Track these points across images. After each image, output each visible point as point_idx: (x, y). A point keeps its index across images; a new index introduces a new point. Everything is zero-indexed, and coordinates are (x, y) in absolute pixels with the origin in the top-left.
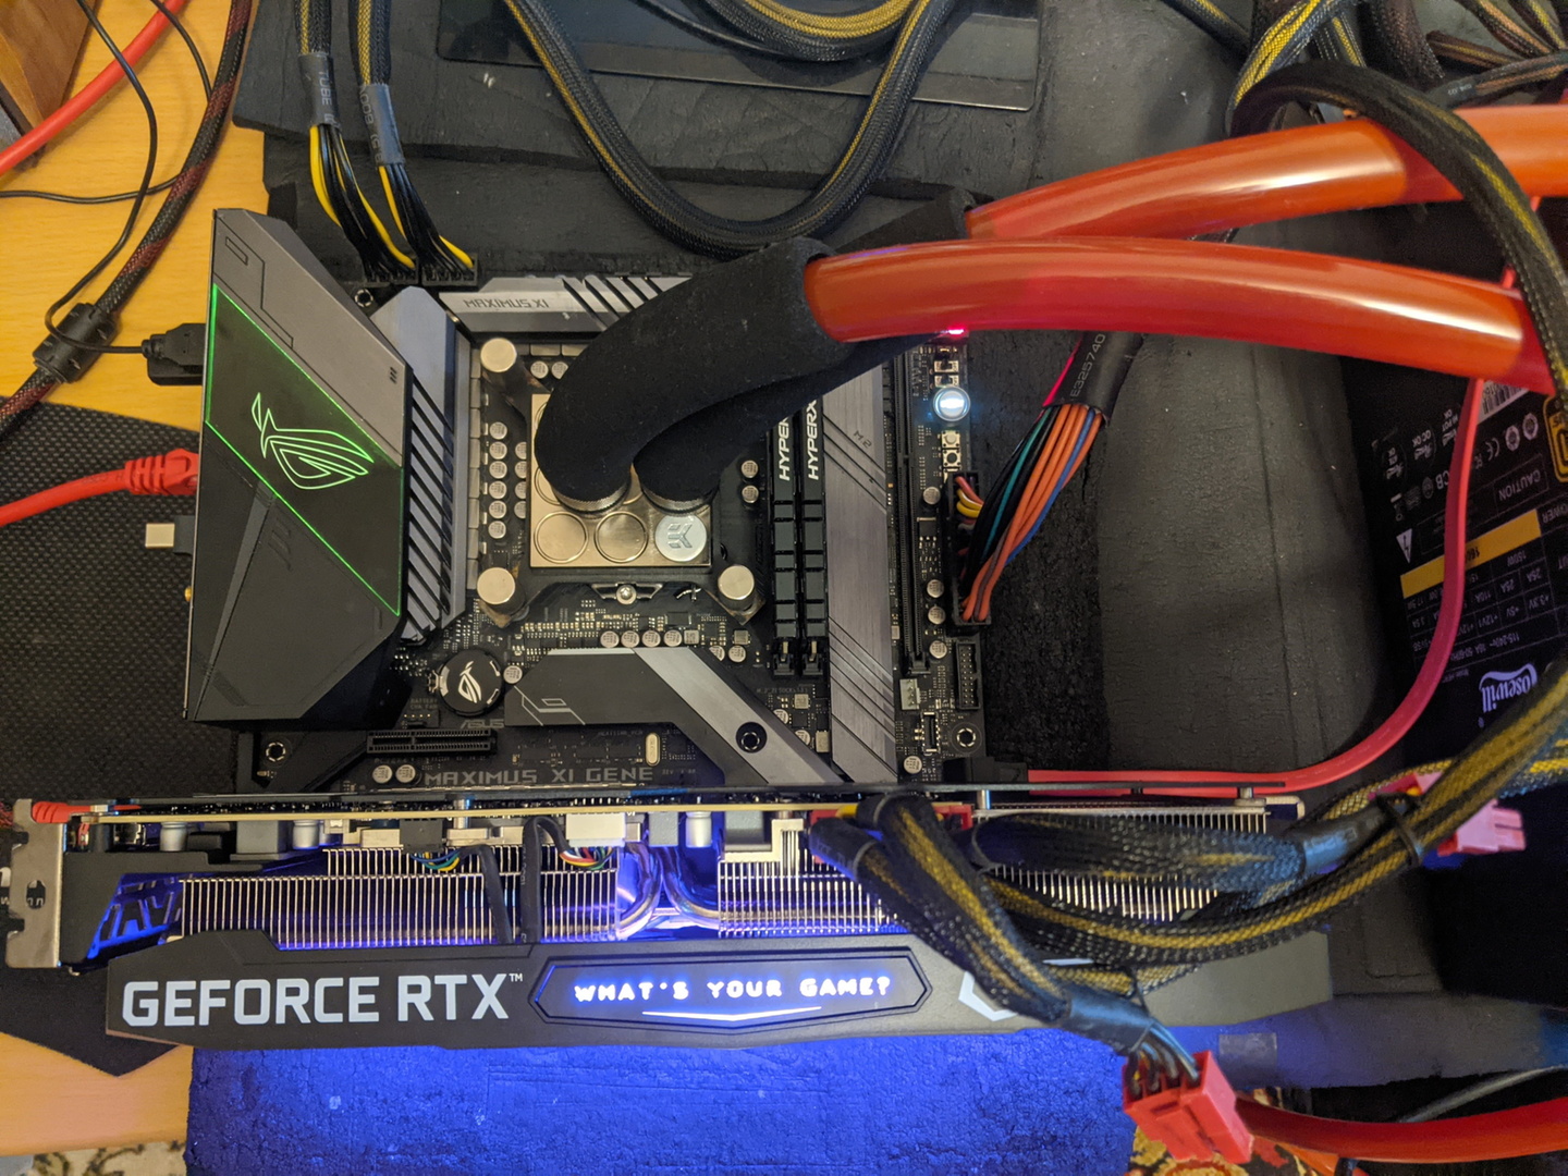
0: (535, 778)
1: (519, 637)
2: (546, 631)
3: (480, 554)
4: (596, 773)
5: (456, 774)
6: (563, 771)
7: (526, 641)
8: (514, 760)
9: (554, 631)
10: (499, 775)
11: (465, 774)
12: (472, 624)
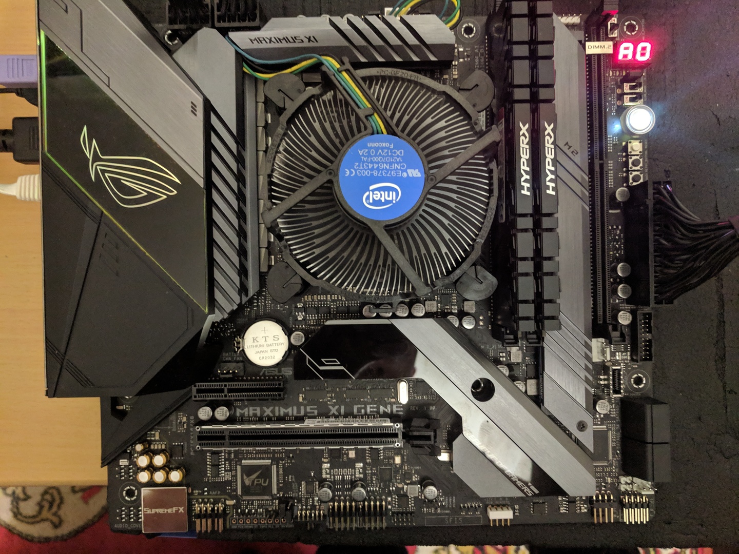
0: (316, 412)
1: (300, 305)
2: (320, 301)
3: (269, 242)
4: (361, 408)
5: (258, 409)
6: (337, 407)
7: (305, 309)
8: (301, 400)
9: (326, 300)
10: (290, 410)
11: (265, 408)
12: (265, 296)
